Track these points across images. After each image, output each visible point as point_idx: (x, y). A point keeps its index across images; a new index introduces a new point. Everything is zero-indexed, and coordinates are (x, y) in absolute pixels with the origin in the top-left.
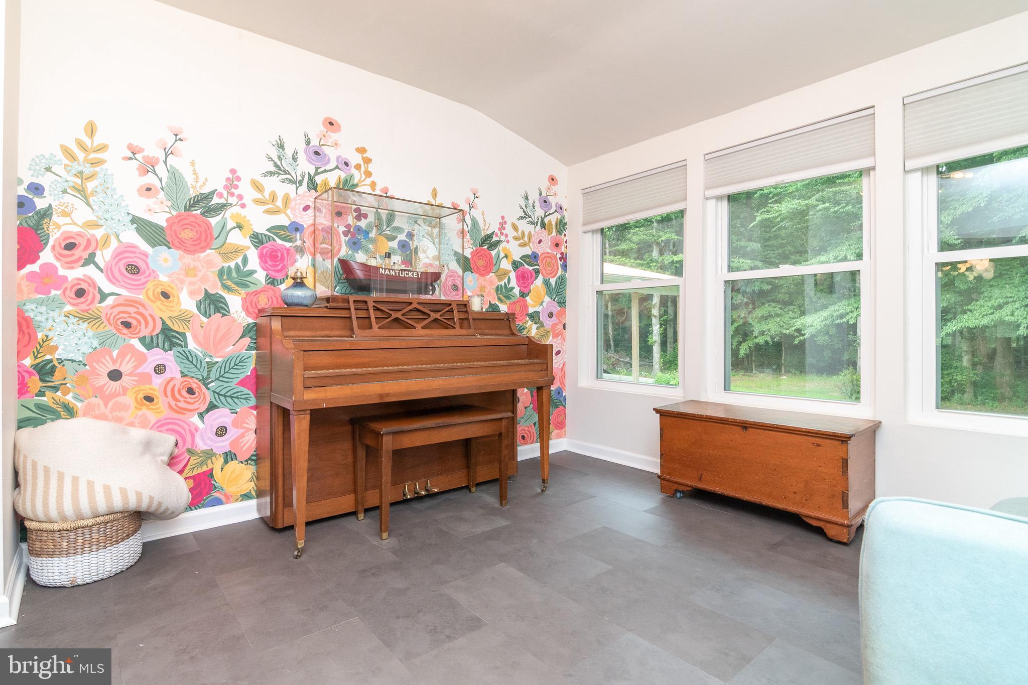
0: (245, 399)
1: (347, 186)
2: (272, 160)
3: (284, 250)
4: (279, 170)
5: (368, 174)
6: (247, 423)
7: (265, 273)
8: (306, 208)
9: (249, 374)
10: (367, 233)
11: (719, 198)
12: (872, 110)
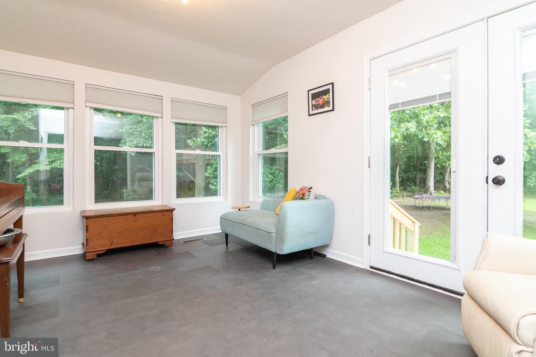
11: (91, 108)
12: (161, 97)
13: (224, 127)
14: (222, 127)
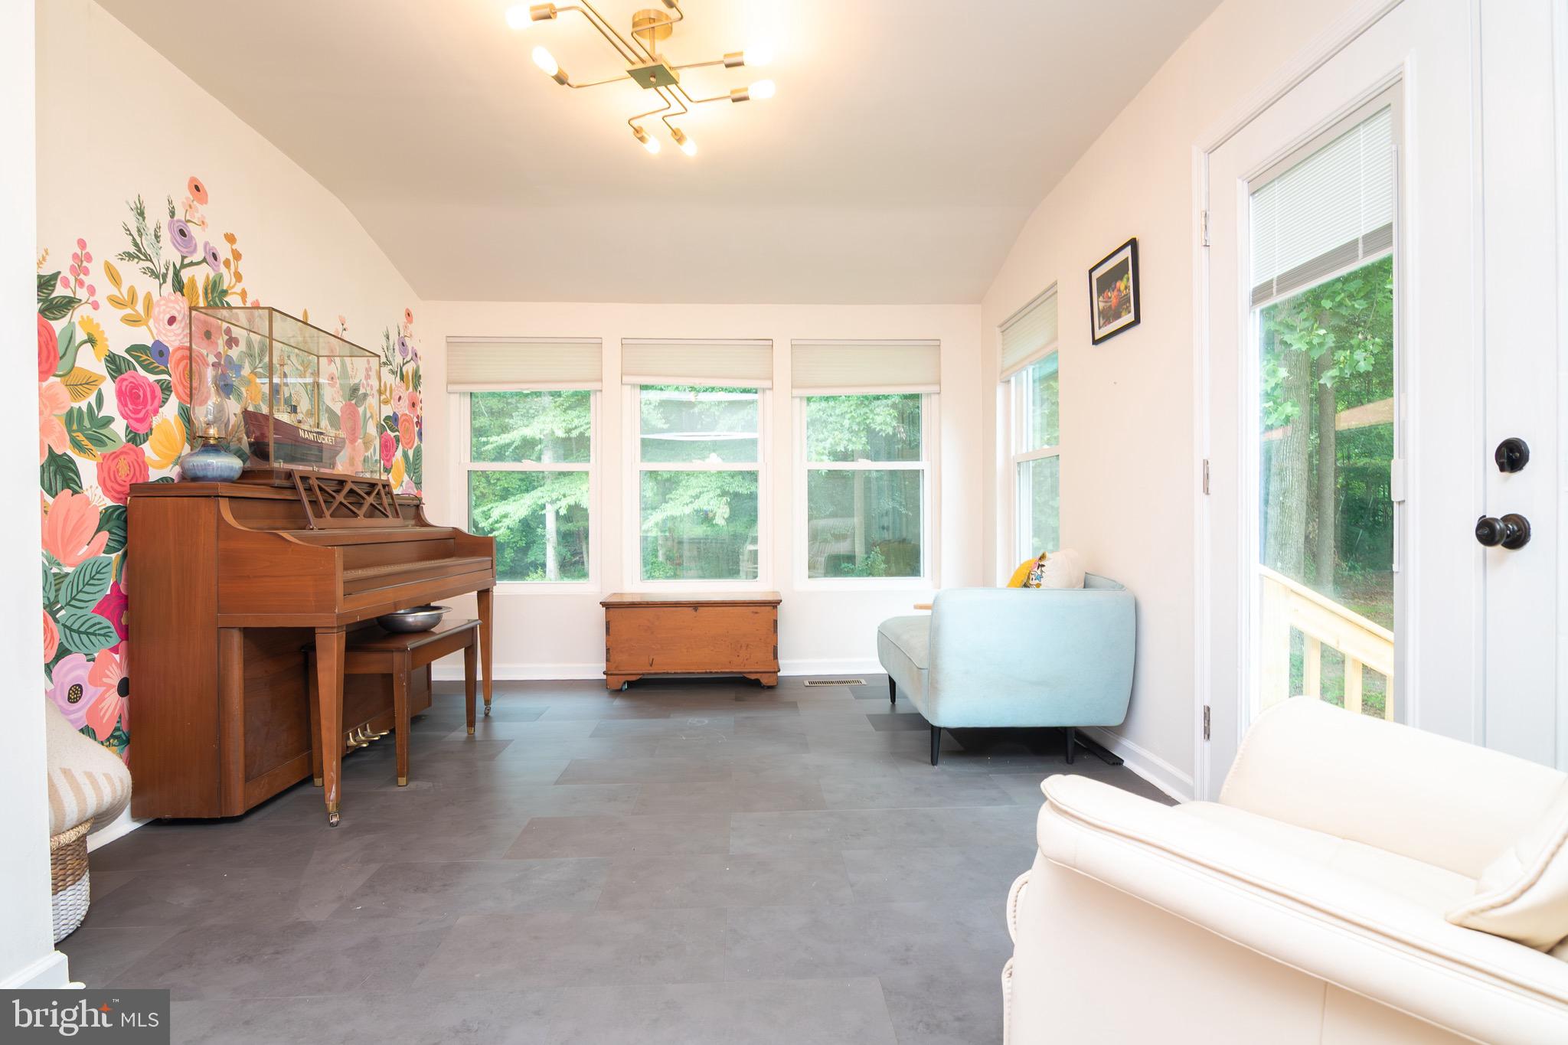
0: (104, 635)
1: (216, 292)
2: (131, 234)
3: (148, 387)
4: (137, 254)
5: (238, 277)
6: (108, 677)
7: (124, 422)
8: (172, 320)
9: (108, 592)
10: (240, 367)
11: (633, 386)
12: (770, 343)
13: (934, 393)
14: (929, 395)
